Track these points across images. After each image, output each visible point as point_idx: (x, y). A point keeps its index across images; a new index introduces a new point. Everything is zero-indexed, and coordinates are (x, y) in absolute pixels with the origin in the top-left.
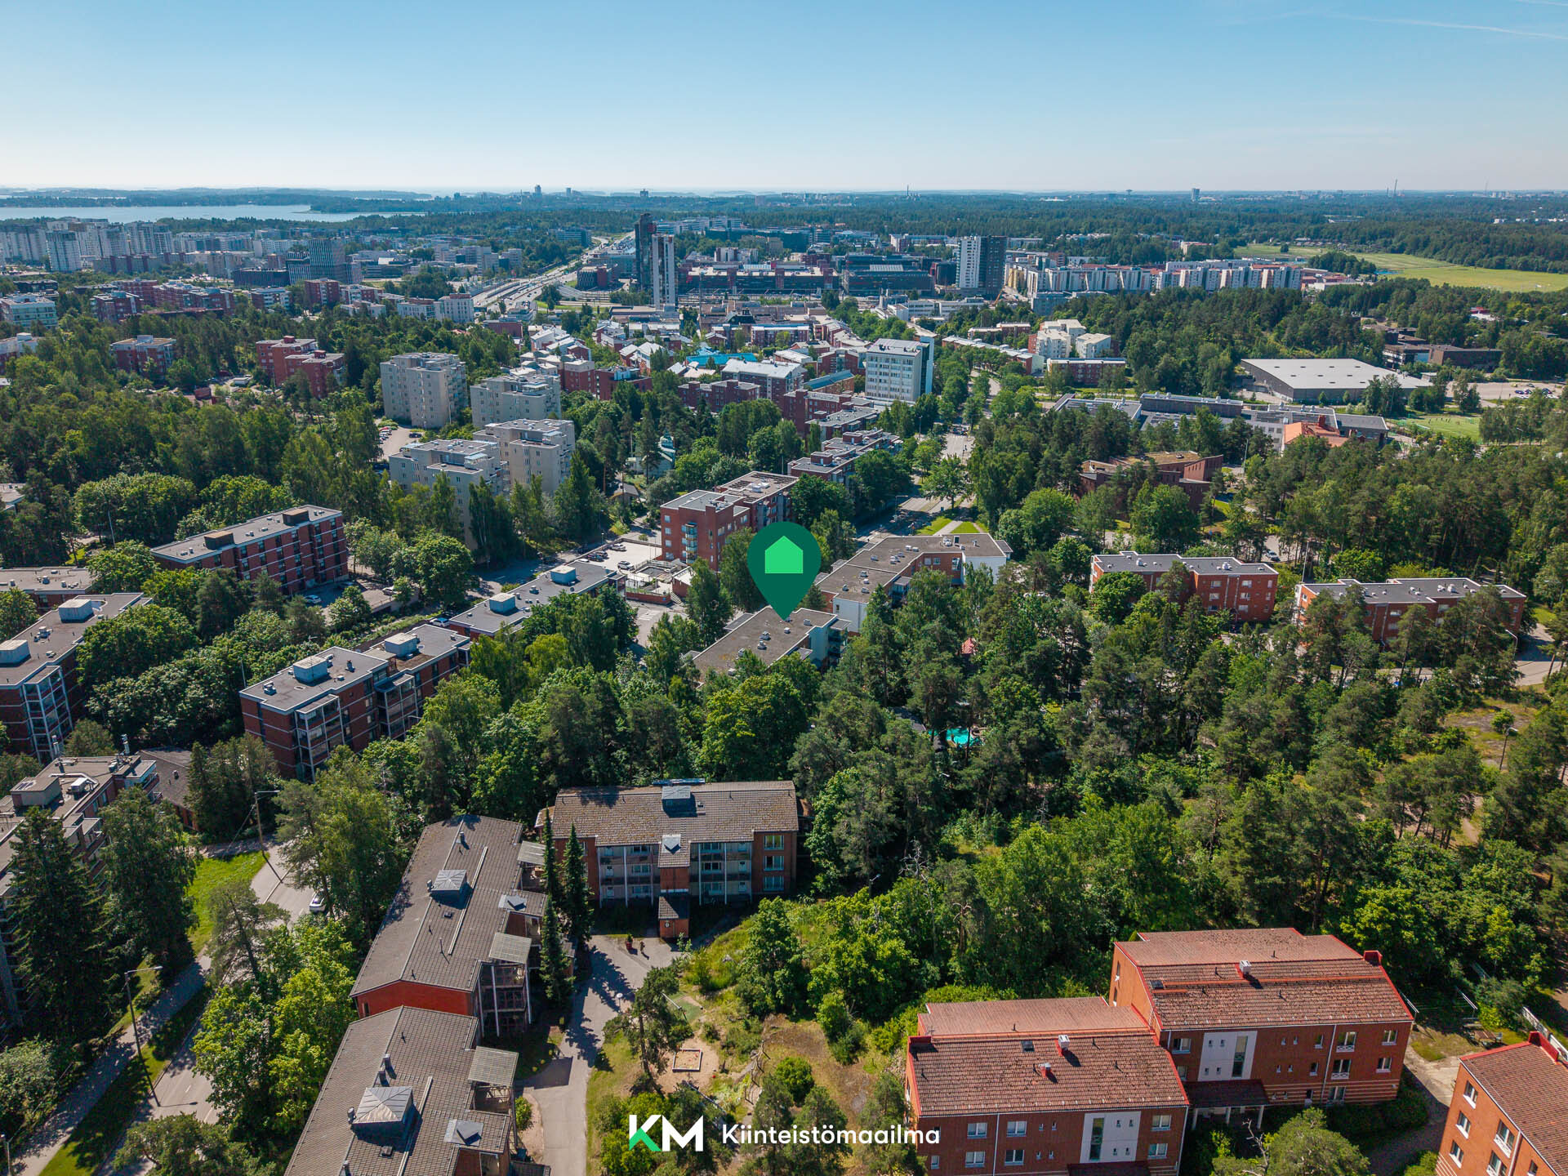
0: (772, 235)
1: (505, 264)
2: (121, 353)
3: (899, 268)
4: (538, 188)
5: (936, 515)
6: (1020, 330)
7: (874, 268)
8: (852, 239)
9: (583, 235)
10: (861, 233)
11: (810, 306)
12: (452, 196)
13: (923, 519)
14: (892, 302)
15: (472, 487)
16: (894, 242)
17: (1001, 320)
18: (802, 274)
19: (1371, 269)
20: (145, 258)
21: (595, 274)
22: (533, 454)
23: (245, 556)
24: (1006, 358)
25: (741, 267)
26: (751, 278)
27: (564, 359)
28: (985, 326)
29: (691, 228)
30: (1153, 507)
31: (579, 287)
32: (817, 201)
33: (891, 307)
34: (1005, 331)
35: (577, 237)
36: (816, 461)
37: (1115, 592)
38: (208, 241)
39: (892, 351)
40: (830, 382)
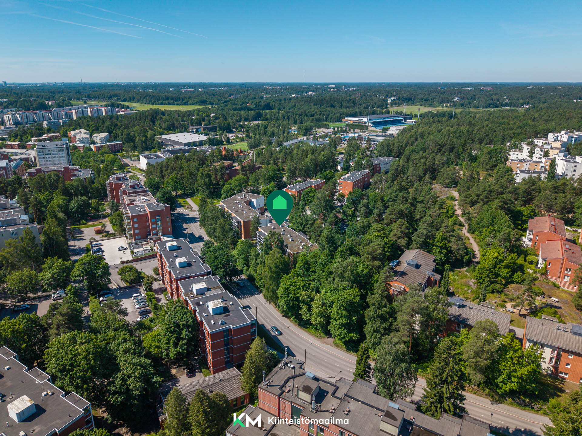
19: (128, 107)
39: (49, 147)
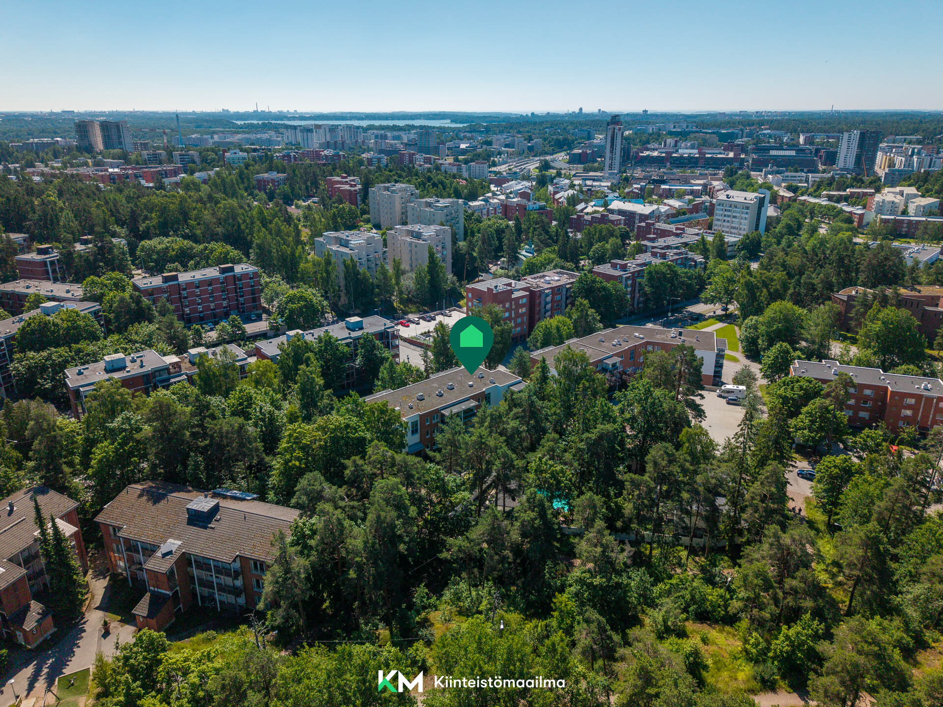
0: (713, 133)
1: (531, 149)
2: (259, 181)
3: (793, 153)
4: (581, 109)
5: (710, 317)
6: (865, 194)
7: (773, 153)
8: (770, 136)
9: (589, 133)
10: (777, 132)
11: (711, 175)
12: (530, 115)
13: (698, 318)
14: (771, 173)
15: (345, 261)
16: (802, 139)
17: (852, 186)
18: (719, 156)
20: (343, 143)
21: (580, 154)
22: (413, 246)
23: (184, 289)
24: (842, 211)
25: (677, 151)
26: (682, 158)
27: (508, 197)
28: (839, 190)
29: (660, 130)
30: (877, 326)
31: (569, 163)
32: (763, 116)
33: (770, 176)
34: (852, 194)
35: (585, 134)
36: (614, 266)
37: (789, 394)
38: (381, 135)
39: (736, 199)
40: (687, 220)
